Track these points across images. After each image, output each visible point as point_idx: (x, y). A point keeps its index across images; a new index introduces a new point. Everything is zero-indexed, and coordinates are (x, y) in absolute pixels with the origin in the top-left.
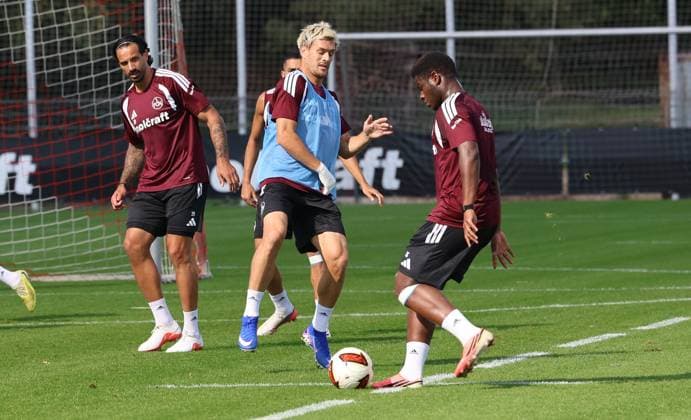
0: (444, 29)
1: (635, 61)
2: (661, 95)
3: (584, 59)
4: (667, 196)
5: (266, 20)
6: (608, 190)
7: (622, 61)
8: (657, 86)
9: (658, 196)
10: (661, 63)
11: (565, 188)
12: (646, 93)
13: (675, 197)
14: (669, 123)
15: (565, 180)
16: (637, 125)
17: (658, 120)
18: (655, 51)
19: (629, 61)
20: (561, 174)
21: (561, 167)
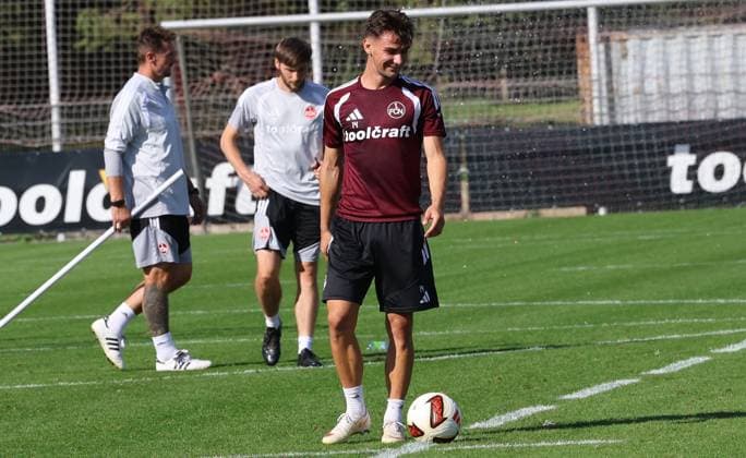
0: (307, 11)
1: (547, 43)
2: (581, 83)
3: (483, 43)
4: (592, 211)
5: (75, 14)
6: (518, 205)
7: (531, 44)
8: (576, 71)
9: (581, 211)
10: (579, 45)
11: (465, 206)
12: (563, 82)
13: (602, 211)
14: (592, 119)
15: (465, 196)
16: (551, 123)
17: (577, 117)
18: (571, 29)
19: (539, 42)
20: (459, 188)
21: (460, 178)
